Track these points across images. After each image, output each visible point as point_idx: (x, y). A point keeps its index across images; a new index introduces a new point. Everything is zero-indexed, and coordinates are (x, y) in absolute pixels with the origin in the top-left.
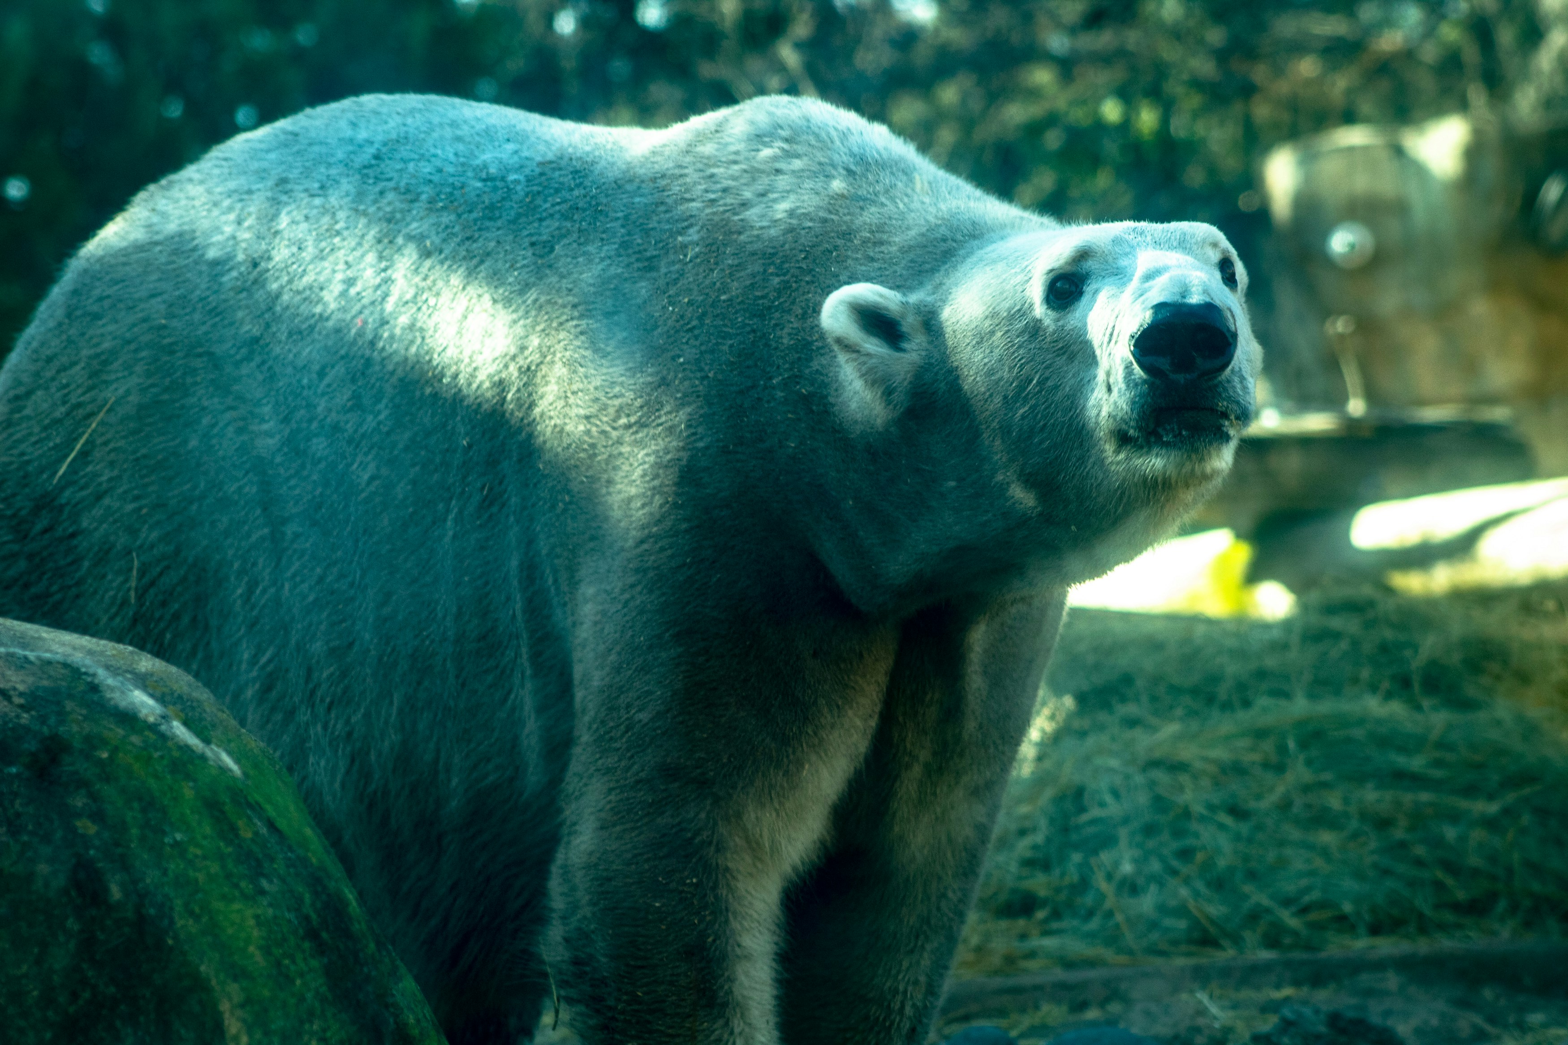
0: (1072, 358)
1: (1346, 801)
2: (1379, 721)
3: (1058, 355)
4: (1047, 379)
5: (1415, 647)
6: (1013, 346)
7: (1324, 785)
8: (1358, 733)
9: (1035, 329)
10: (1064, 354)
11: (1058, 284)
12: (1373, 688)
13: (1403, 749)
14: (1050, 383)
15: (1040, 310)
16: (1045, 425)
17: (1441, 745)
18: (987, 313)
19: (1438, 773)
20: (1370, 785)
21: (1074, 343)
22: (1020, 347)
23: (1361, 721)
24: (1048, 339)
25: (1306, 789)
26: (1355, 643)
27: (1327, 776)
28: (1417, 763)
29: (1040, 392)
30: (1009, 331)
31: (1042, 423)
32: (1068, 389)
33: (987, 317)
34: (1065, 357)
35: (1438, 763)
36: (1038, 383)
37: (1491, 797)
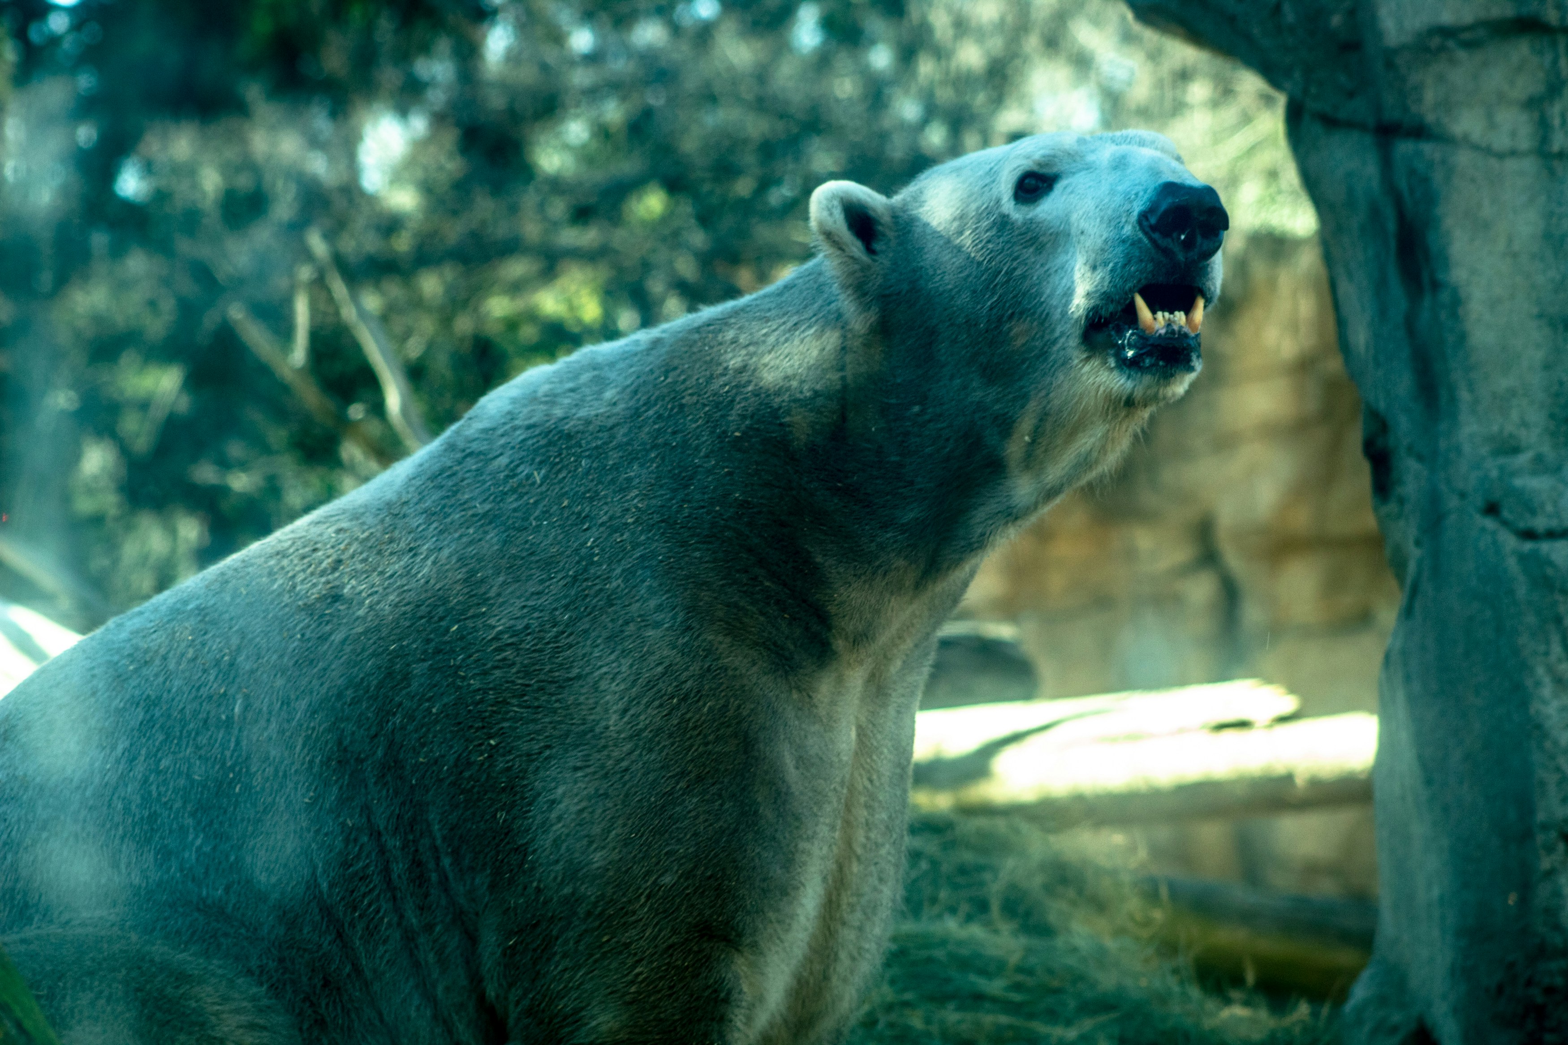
0: (1040, 249)
1: (928, 1021)
2: (960, 943)
3: (1025, 248)
4: (1015, 269)
5: (995, 870)
6: (981, 241)
7: (906, 1004)
8: (939, 954)
9: (1003, 223)
10: (1031, 245)
11: (1027, 181)
12: (953, 910)
13: (984, 972)
14: (1018, 272)
15: (1008, 205)
16: (1013, 314)
17: (1020, 969)
18: (955, 214)
19: (1017, 997)
20: (951, 1006)
21: (1044, 234)
22: (989, 242)
23: (943, 942)
24: (1016, 233)
25: (889, 1008)
26: (935, 864)
27: (908, 996)
28: (995, 986)
29: (1007, 281)
30: (976, 228)
31: (1010, 312)
32: (1035, 278)
33: (954, 219)
34: (1031, 250)
35: (1017, 987)
36: (1006, 273)
37: (1068, 1023)
